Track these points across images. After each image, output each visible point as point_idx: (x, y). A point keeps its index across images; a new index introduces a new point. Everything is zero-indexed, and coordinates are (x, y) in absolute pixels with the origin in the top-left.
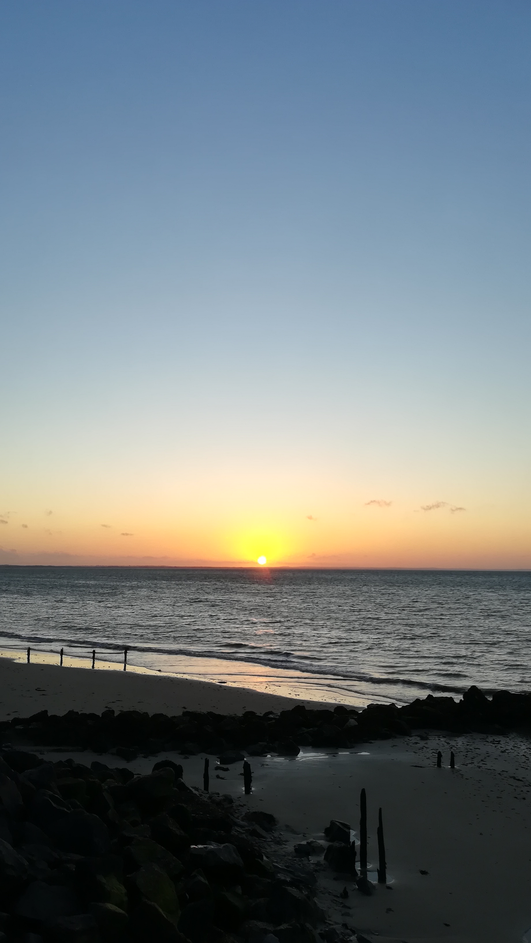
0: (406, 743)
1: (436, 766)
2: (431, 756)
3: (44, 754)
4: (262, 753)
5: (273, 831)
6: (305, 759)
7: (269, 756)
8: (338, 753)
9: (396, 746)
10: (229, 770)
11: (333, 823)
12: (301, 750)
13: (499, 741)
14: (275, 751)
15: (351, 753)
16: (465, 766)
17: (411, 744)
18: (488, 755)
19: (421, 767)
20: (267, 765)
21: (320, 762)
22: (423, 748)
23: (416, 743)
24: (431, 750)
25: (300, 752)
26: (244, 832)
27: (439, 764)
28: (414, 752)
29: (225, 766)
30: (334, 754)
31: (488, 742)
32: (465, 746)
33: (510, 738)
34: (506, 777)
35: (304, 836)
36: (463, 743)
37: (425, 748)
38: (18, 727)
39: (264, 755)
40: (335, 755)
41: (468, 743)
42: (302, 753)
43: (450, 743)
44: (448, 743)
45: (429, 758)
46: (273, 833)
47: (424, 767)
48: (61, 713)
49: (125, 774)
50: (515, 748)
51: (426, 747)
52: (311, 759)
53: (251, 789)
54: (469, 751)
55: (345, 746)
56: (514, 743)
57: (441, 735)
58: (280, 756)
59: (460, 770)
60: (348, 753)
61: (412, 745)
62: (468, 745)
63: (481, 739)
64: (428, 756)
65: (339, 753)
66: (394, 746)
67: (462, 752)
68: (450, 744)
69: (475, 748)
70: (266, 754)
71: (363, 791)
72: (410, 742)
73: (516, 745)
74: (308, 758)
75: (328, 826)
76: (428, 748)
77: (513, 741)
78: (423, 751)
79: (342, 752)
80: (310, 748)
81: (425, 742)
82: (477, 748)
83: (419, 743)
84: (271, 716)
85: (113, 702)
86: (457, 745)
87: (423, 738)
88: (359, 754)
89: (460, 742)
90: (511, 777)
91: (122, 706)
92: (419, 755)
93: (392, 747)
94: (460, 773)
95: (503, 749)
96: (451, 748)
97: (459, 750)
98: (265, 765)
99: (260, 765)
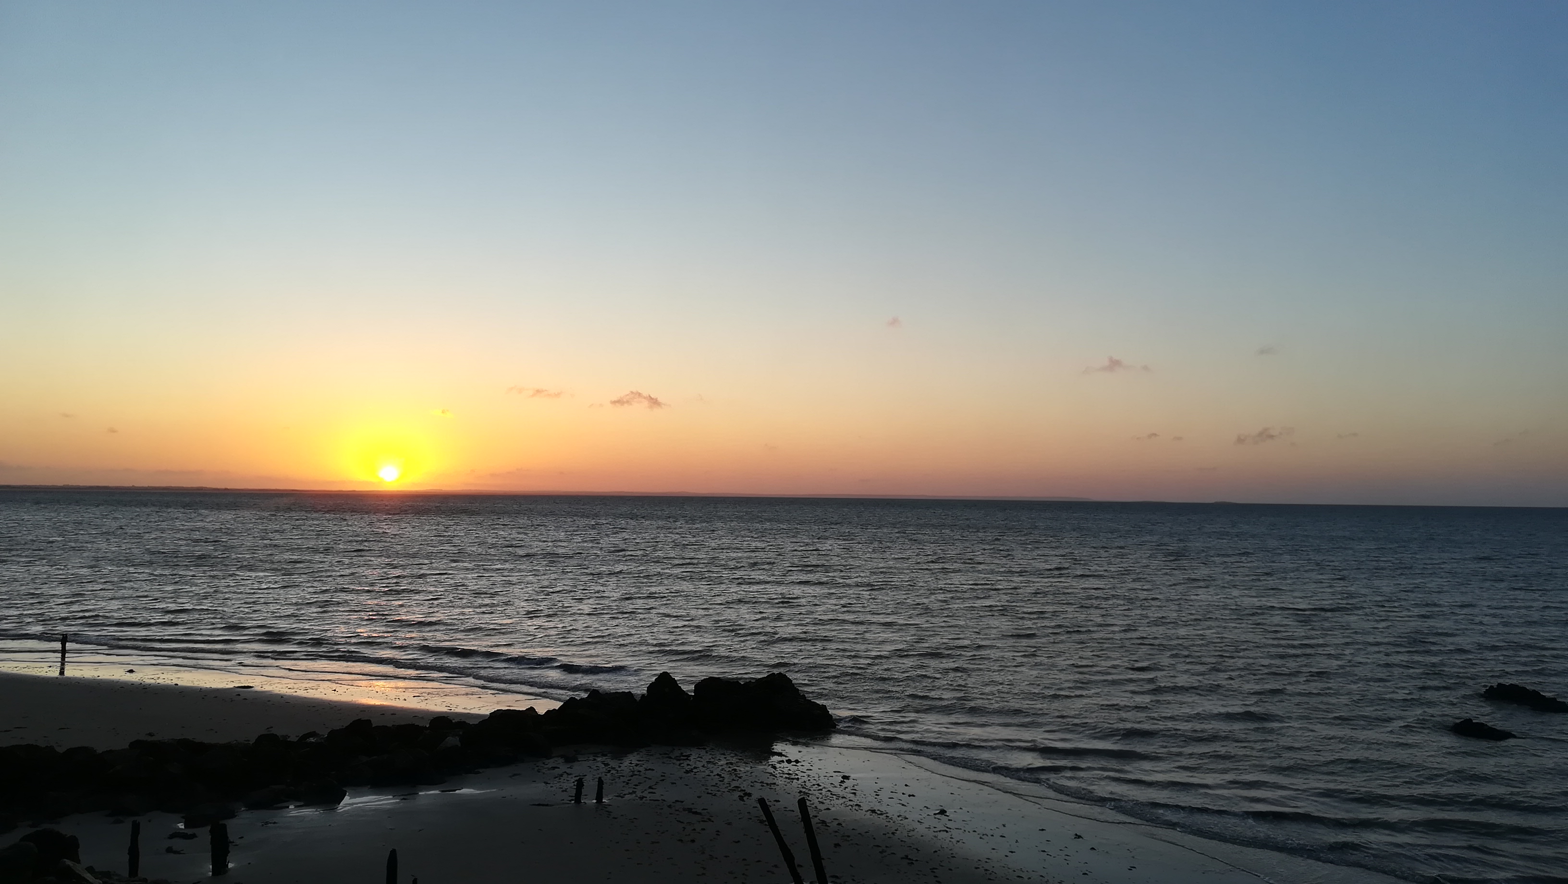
0: (537, 768)
1: (573, 801)
2: (571, 787)
4: (276, 802)
6: (349, 808)
7: (291, 807)
8: (417, 793)
9: (519, 775)
10: (196, 837)
12: (347, 793)
13: (689, 756)
14: (303, 798)
15: (443, 791)
16: (620, 798)
17: (544, 771)
18: (664, 778)
19: (547, 805)
20: (275, 823)
21: (374, 810)
22: (562, 775)
23: (554, 768)
24: (575, 777)
25: (347, 796)
27: (578, 798)
28: (544, 783)
29: (190, 831)
30: (405, 795)
31: (672, 758)
32: (631, 768)
33: (707, 749)
34: (678, 810)
36: (631, 763)
37: (565, 775)
39: (275, 806)
40: (410, 796)
41: (638, 763)
42: (350, 797)
43: (610, 763)
44: (606, 765)
45: (566, 791)
47: (551, 805)
50: (709, 765)
51: (567, 773)
52: (360, 807)
53: (226, 866)
54: (636, 775)
55: (431, 783)
56: (710, 757)
57: (601, 752)
58: (307, 805)
59: (611, 805)
60: (437, 792)
61: (546, 772)
62: (637, 765)
63: (661, 754)
64: (564, 788)
65: (420, 793)
66: (515, 775)
67: (622, 776)
68: (610, 765)
69: (646, 770)
70: (285, 804)
71: (393, 853)
72: (546, 766)
73: (712, 760)
74: (355, 806)
76: (571, 774)
77: (710, 754)
78: (560, 779)
79: (421, 791)
80: (366, 788)
81: (570, 764)
82: (650, 769)
83: (559, 768)
84: (312, 740)
86: (620, 767)
87: (570, 760)
88: (457, 792)
89: (630, 761)
90: (684, 810)
92: (551, 787)
93: (511, 777)
94: (607, 809)
95: (689, 767)
96: (609, 771)
97: (621, 774)
98: (271, 823)
99: (261, 824)
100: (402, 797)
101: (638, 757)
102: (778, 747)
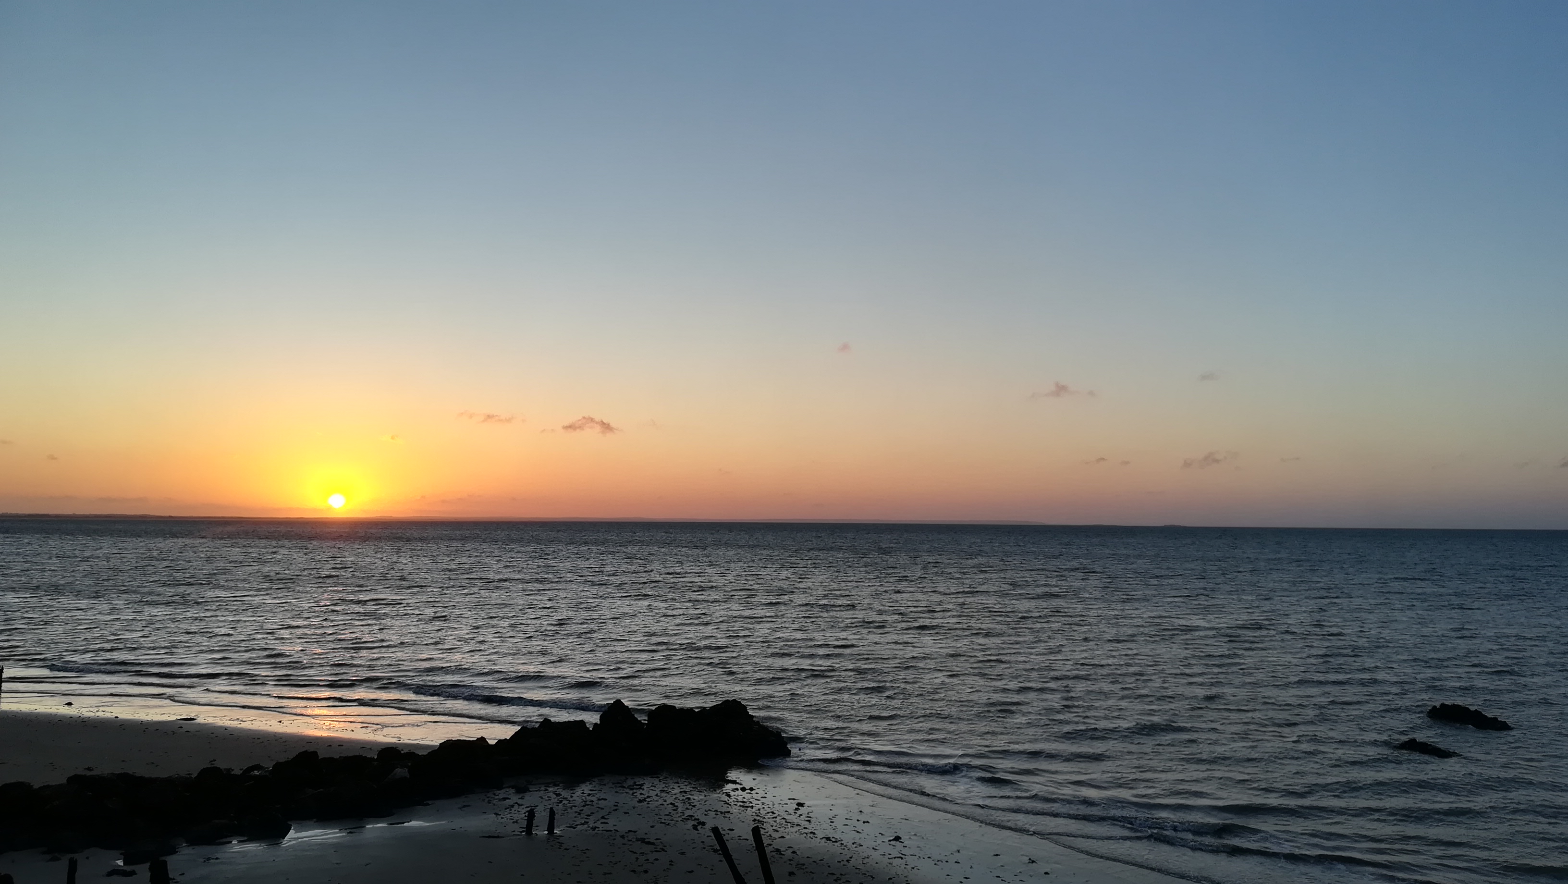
0: (487, 799)
1: (524, 833)
4: (221, 838)
6: (294, 842)
7: (235, 842)
8: (364, 826)
9: (469, 806)
10: (136, 874)
12: (294, 827)
13: (642, 785)
14: (247, 833)
15: (389, 824)
16: (572, 829)
17: (494, 802)
18: (616, 808)
19: (498, 837)
20: (217, 859)
21: (324, 844)
22: (513, 806)
23: (505, 799)
24: (526, 807)
25: (292, 830)
27: (529, 829)
28: (495, 814)
29: (129, 868)
30: (356, 828)
31: (623, 787)
32: (584, 797)
33: (660, 778)
34: (631, 840)
36: (583, 793)
37: (516, 806)
40: (358, 830)
41: (590, 792)
42: (295, 831)
43: (562, 793)
44: (558, 795)
45: (517, 822)
47: (502, 837)
50: (663, 794)
51: (518, 804)
52: (305, 841)
54: (588, 805)
55: (378, 815)
56: (664, 785)
57: (550, 783)
58: (251, 840)
59: (563, 836)
60: (385, 825)
61: (497, 803)
62: (589, 795)
63: (613, 784)
64: (515, 819)
66: (465, 806)
67: (575, 806)
68: (561, 795)
69: (599, 800)
70: (228, 839)
72: (497, 797)
73: (666, 789)
74: (300, 840)
76: (522, 805)
77: (664, 783)
78: (511, 810)
79: (368, 824)
80: (312, 822)
81: (521, 795)
82: (603, 799)
83: (510, 799)
84: (256, 773)
86: (572, 797)
87: (521, 790)
88: (406, 824)
89: (582, 793)
90: (637, 840)
92: (502, 818)
93: (460, 808)
94: (558, 841)
95: (642, 796)
96: (561, 802)
98: (213, 859)
99: (203, 860)
100: (348, 831)
101: (590, 787)
102: (732, 775)
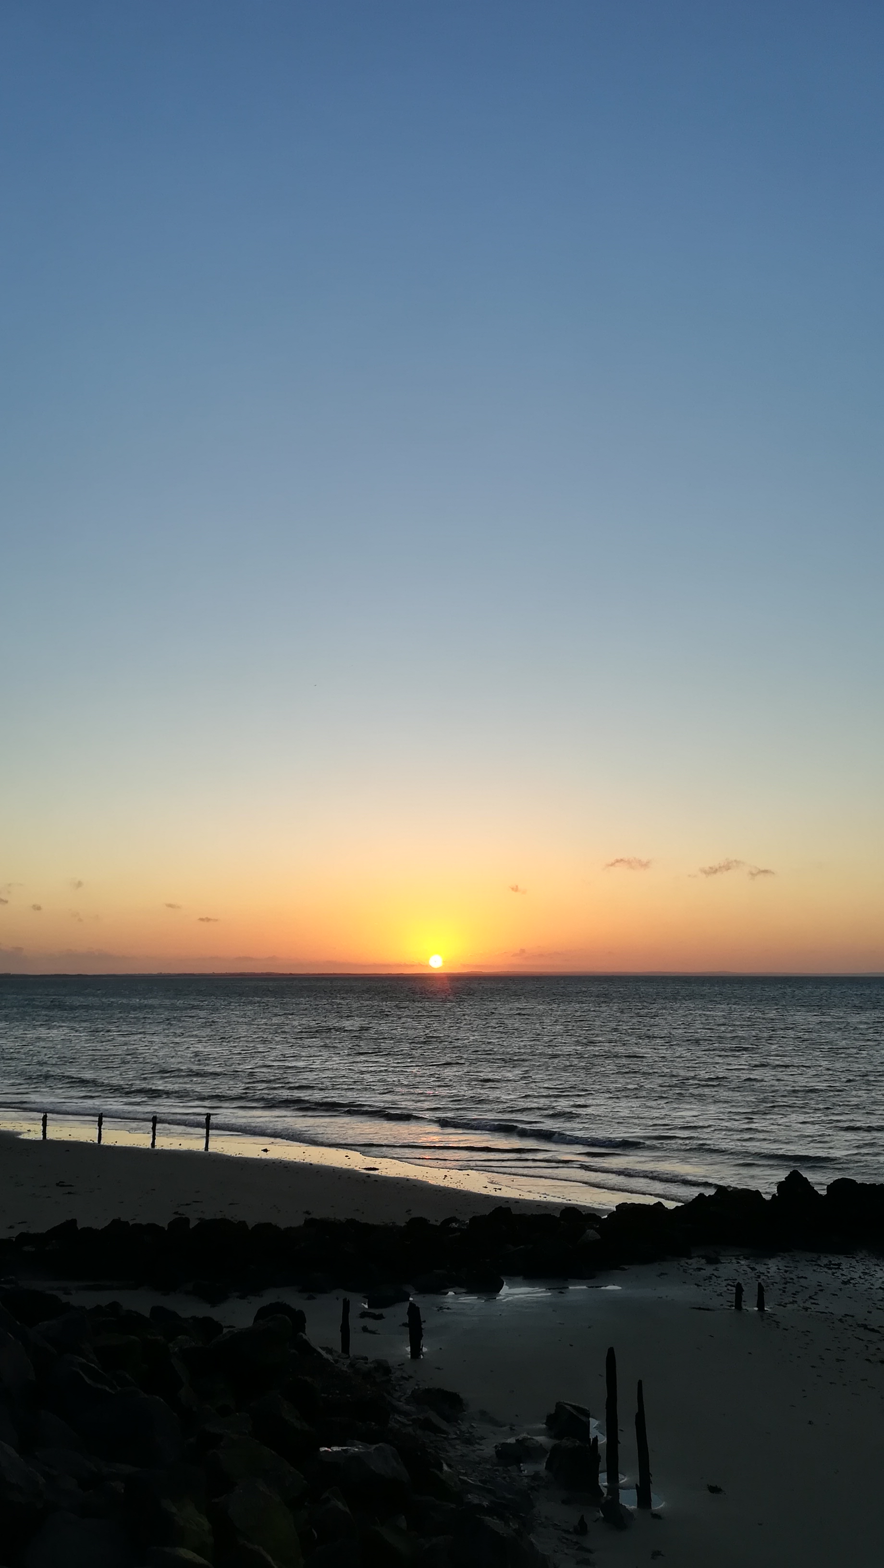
0: (681, 1269)
1: (734, 1308)
2: (725, 1291)
3: (71, 1294)
4: (439, 1289)
5: (459, 1421)
6: (512, 1298)
7: (451, 1293)
8: (568, 1288)
9: (666, 1274)
10: (384, 1318)
11: (560, 1406)
12: (505, 1283)
13: (839, 1264)
14: (461, 1286)
15: (588, 1287)
16: (781, 1307)
17: (690, 1271)
18: (821, 1288)
19: (708, 1310)
20: (448, 1308)
21: (537, 1302)
22: (710, 1278)
23: (700, 1269)
24: (725, 1280)
25: (504, 1286)
26: (411, 1423)
27: (738, 1306)
28: (696, 1284)
29: (377, 1312)
30: (561, 1289)
31: (821, 1266)
32: (781, 1274)
33: (857, 1259)
34: (852, 1326)
35: (511, 1429)
36: (778, 1269)
37: (714, 1278)
38: (26, 1248)
39: (442, 1291)
40: (563, 1291)
41: (786, 1269)
42: (508, 1287)
43: (756, 1268)
44: (753, 1269)
45: (721, 1295)
46: (459, 1424)
47: (712, 1310)
48: (100, 1223)
49: (209, 1326)
50: (866, 1276)
51: (716, 1276)
52: (522, 1298)
53: (422, 1349)
54: (789, 1282)
55: (580, 1276)
56: (864, 1267)
57: (741, 1255)
58: (470, 1292)
59: (775, 1314)
60: (585, 1287)
61: (693, 1273)
62: (786, 1271)
63: (808, 1261)
64: (719, 1292)
65: (570, 1288)
66: (662, 1274)
67: (777, 1283)
68: (756, 1270)
69: (798, 1277)
70: (446, 1291)
71: (611, 1351)
72: (690, 1267)
73: (866, 1271)
74: (516, 1296)
75: (553, 1412)
76: (719, 1277)
77: (863, 1264)
78: (710, 1282)
79: (574, 1285)
80: (519, 1279)
81: (714, 1267)
82: (802, 1277)
83: (705, 1270)
84: (454, 1225)
85: (187, 1205)
86: (769, 1272)
87: (713, 1261)
88: (602, 1288)
89: (773, 1267)
90: (859, 1326)
91: (202, 1212)
92: (705, 1290)
94: (773, 1319)
95: (845, 1277)
96: (759, 1277)
97: (772, 1281)
98: (445, 1308)
99: (436, 1309)
101: (783, 1263)
